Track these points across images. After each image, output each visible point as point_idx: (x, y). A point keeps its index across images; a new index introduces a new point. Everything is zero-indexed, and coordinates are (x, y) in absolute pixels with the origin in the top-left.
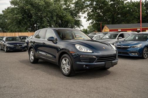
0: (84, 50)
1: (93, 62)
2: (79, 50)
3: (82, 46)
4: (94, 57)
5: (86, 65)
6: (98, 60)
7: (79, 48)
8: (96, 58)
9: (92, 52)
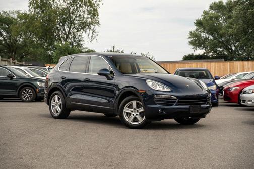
0: (159, 87)
1: (172, 105)
2: (152, 87)
3: (155, 83)
4: (174, 97)
5: (162, 109)
6: (179, 102)
7: (153, 85)
8: (176, 99)
9: (171, 91)
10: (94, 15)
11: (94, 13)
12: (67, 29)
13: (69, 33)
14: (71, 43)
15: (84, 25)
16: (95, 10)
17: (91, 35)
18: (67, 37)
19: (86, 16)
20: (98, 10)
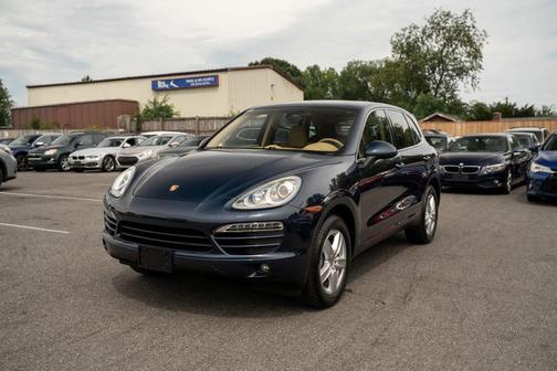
10: (475, 57)
11: (476, 54)
12: (438, 77)
13: (441, 82)
14: (442, 95)
15: (461, 72)
16: (478, 51)
17: (470, 82)
18: (438, 87)
19: (463, 59)
20: (482, 50)
